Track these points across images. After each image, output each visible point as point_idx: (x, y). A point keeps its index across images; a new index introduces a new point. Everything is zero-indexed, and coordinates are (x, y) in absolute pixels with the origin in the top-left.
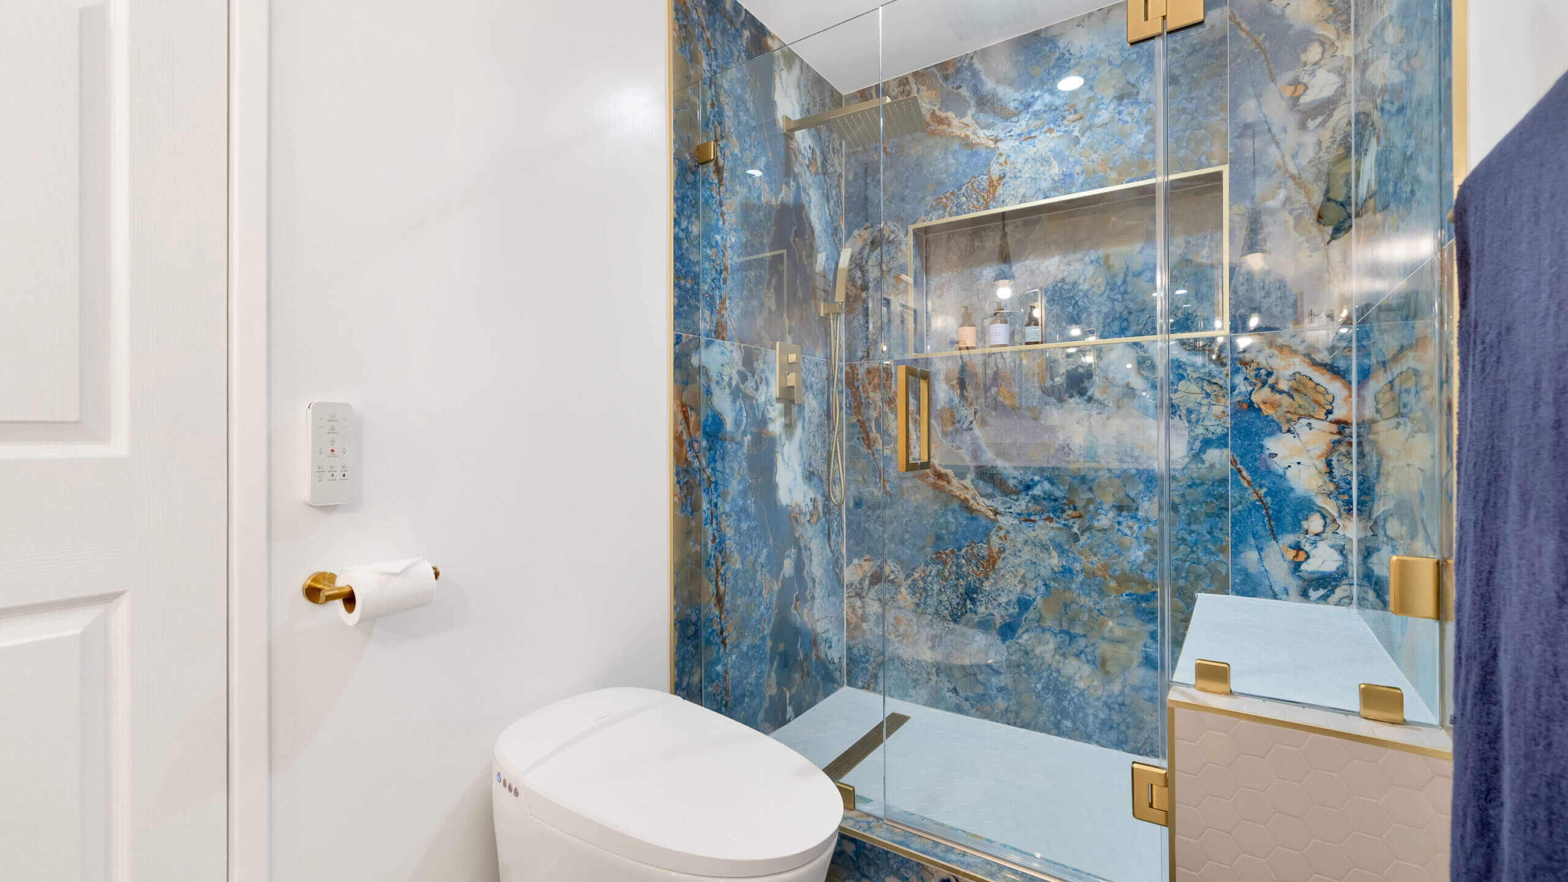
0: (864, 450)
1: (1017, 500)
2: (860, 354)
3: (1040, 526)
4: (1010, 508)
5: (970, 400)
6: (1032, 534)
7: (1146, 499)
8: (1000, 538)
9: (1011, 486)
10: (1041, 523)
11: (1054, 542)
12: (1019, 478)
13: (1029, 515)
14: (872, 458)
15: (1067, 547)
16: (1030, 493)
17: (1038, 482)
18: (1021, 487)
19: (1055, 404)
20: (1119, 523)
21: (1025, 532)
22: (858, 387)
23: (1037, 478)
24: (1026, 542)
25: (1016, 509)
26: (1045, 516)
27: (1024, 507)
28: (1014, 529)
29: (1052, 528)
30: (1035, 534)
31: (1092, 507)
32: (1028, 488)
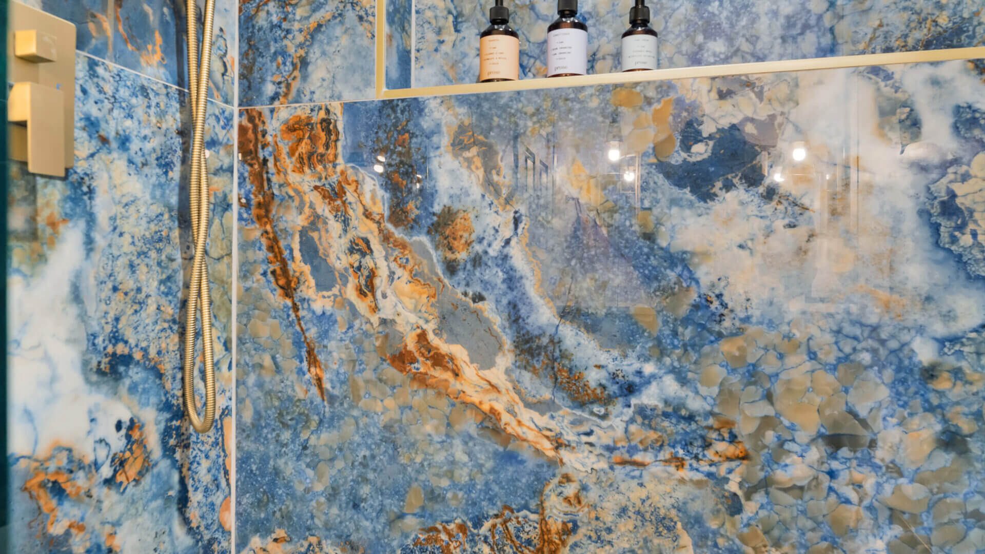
0: (277, 299)
1: (604, 417)
2: (269, 89)
3: (654, 476)
4: (589, 434)
5: (504, 192)
6: (636, 494)
7: (894, 421)
8: (567, 500)
9: (593, 384)
10: (657, 469)
11: (685, 512)
12: (612, 367)
13: (632, 450)
14: (293, 316)
15: (713, 525)
16: (634, 401)
17: (653, 377)
18: (613, 389)
19: (691, 205)
20: (832, 474)
21: (623, 487)
22: (265, 161)
23: (649, 368)
24: (624, 510)
25: (602, 437)
26: (666, 454)
27: (620, 432)
28: (599, 482)
29: (682, 481)
30: (643, 493)
31: (770, 437)
32: (630, 389)
